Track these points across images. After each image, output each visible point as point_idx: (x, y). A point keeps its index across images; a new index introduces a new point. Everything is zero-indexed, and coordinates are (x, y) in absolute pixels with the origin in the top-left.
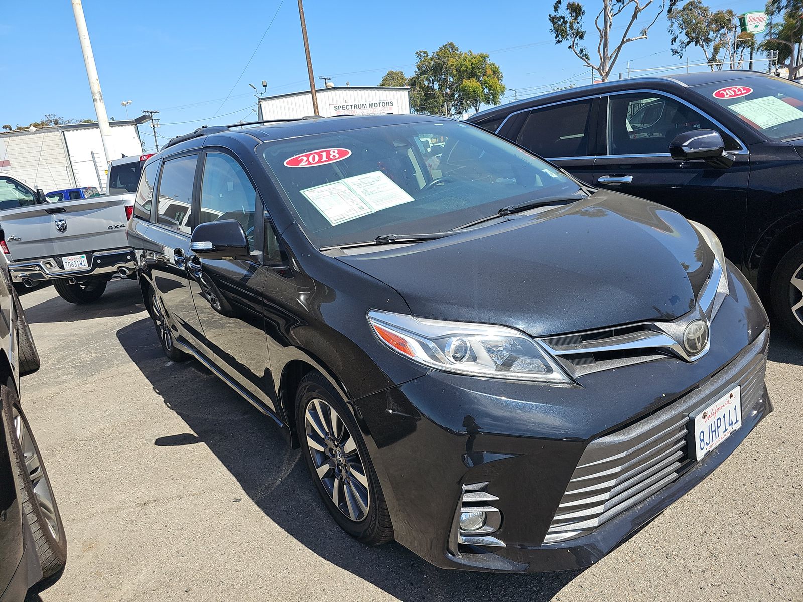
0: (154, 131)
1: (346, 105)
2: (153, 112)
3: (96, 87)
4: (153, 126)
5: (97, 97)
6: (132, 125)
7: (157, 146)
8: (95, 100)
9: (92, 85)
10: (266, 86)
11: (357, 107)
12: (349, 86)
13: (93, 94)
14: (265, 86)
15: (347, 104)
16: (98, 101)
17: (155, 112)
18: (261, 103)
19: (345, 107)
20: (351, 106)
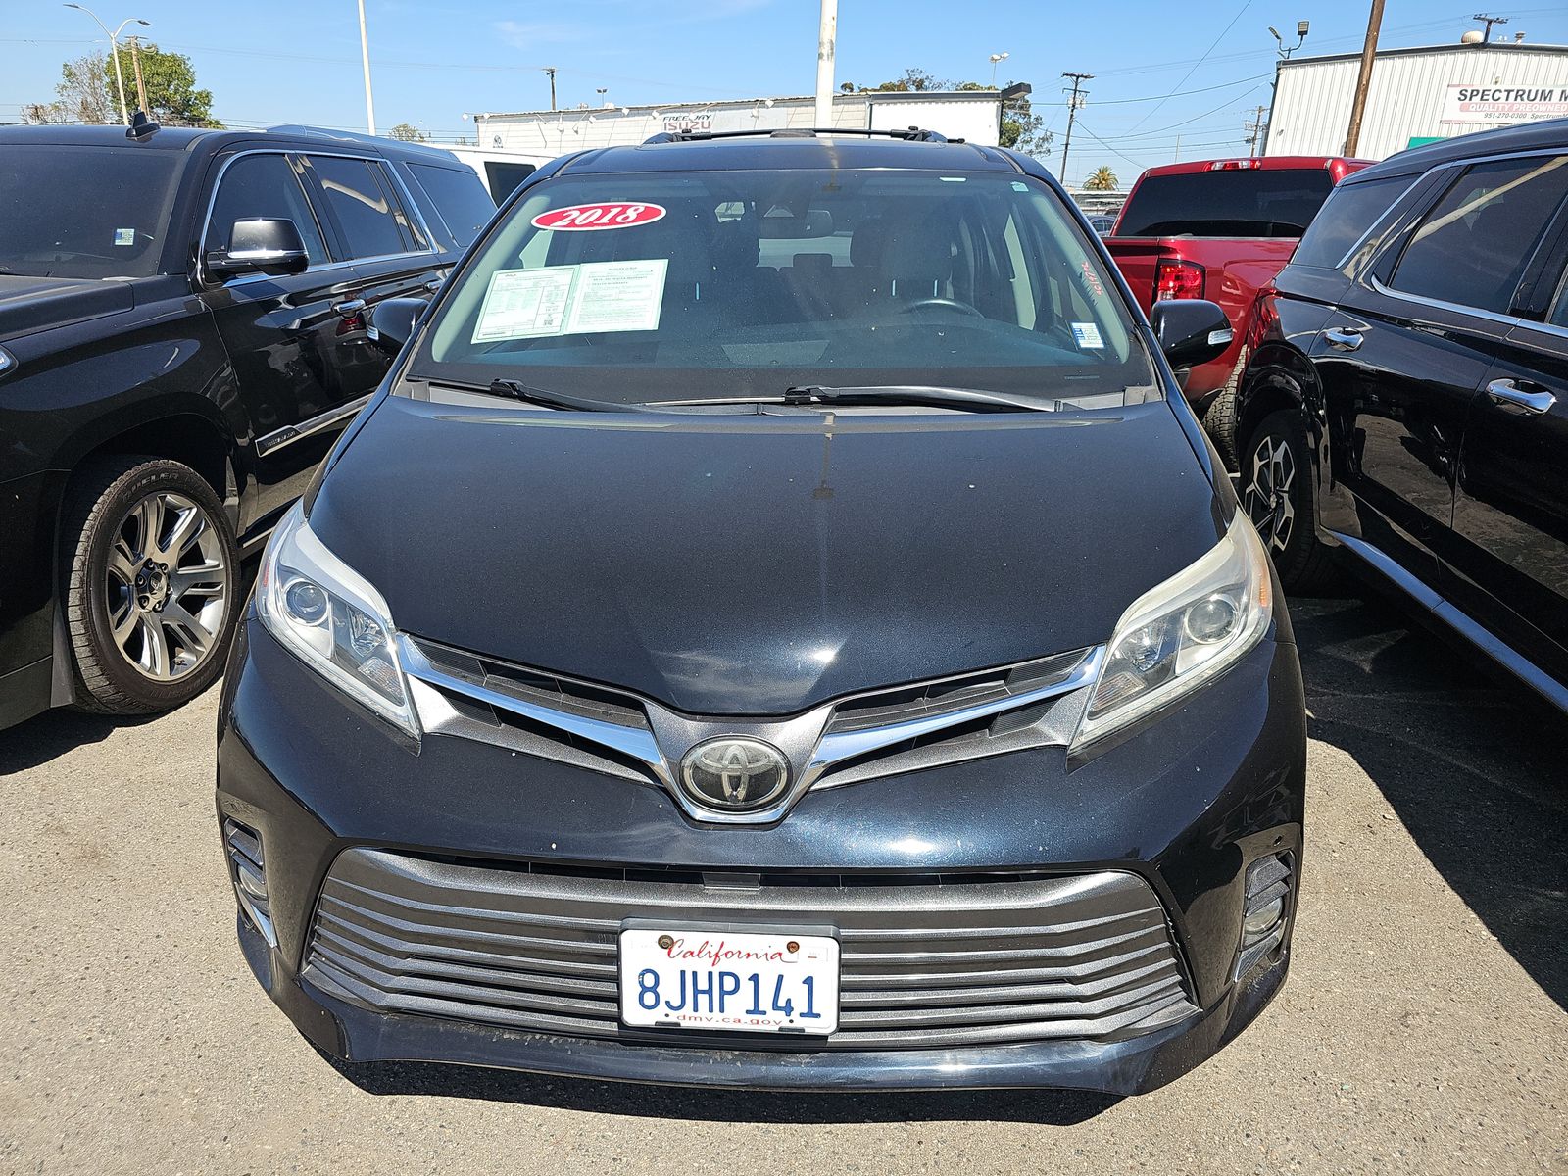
0: (1072, 115)
1: (1494, 88)
2: (1082, 76)
3: (828, 32)
4: (1074, 106)
5: (826, 50)
6: (994, 101)
7: (1067, 145)
8: (821, 56)
9: (823, 26)
10: (1306, 33)
11: (1525, 97)
12: (1519, 43)
13: (821, 44)
14: (1302, 34)
15: (1498, 87)
16: (825, 57)
17: (1086, 77)
18: (1281, 71)
19: (1491, 93)
20: (1509, 92)
